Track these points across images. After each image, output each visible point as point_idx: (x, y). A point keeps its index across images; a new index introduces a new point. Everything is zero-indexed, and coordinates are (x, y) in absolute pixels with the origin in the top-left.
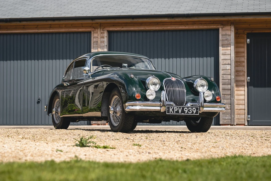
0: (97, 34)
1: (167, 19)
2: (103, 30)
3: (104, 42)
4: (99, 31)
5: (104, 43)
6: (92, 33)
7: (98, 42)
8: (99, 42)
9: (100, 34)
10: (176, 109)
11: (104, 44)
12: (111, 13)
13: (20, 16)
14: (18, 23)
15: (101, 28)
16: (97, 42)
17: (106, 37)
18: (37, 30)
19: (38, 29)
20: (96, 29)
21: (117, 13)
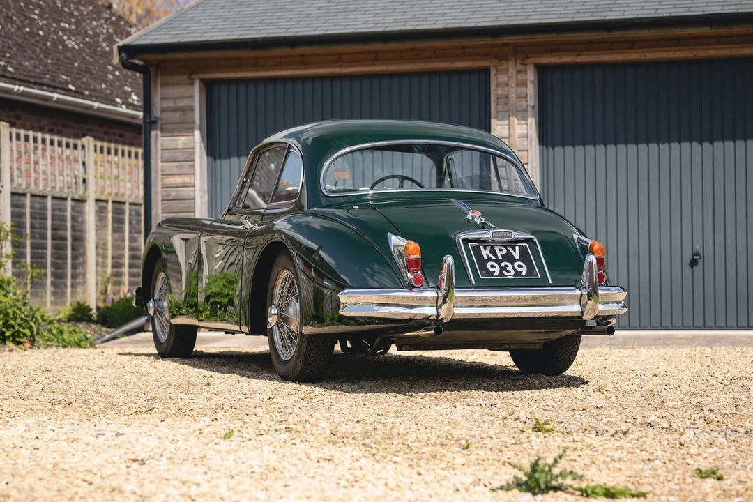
0: (505, 75)
1: (709, 29)
2: (522, 64)
3: (526, 97)
4: (512, 67)
5: (527, 101)
6: (493, 72)
7: (510, 97)
8: (512, 97)
9: (514, 75)
11: (525, 104)
12: (545, 16)
13: (290, 30)
14: (287, 51)
15: (516, 60)
16: (507, 97)
17: (532, 82)
18: (337, 67)
19: (341, 66)
20: (503, 62)
21: (562, 16)
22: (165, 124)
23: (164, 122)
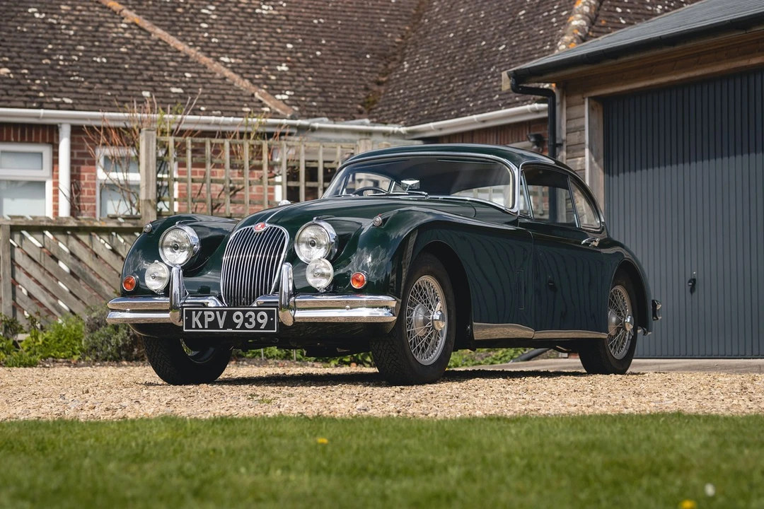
10: (210, 316)
22: (569, 146)
23: (568, 143)
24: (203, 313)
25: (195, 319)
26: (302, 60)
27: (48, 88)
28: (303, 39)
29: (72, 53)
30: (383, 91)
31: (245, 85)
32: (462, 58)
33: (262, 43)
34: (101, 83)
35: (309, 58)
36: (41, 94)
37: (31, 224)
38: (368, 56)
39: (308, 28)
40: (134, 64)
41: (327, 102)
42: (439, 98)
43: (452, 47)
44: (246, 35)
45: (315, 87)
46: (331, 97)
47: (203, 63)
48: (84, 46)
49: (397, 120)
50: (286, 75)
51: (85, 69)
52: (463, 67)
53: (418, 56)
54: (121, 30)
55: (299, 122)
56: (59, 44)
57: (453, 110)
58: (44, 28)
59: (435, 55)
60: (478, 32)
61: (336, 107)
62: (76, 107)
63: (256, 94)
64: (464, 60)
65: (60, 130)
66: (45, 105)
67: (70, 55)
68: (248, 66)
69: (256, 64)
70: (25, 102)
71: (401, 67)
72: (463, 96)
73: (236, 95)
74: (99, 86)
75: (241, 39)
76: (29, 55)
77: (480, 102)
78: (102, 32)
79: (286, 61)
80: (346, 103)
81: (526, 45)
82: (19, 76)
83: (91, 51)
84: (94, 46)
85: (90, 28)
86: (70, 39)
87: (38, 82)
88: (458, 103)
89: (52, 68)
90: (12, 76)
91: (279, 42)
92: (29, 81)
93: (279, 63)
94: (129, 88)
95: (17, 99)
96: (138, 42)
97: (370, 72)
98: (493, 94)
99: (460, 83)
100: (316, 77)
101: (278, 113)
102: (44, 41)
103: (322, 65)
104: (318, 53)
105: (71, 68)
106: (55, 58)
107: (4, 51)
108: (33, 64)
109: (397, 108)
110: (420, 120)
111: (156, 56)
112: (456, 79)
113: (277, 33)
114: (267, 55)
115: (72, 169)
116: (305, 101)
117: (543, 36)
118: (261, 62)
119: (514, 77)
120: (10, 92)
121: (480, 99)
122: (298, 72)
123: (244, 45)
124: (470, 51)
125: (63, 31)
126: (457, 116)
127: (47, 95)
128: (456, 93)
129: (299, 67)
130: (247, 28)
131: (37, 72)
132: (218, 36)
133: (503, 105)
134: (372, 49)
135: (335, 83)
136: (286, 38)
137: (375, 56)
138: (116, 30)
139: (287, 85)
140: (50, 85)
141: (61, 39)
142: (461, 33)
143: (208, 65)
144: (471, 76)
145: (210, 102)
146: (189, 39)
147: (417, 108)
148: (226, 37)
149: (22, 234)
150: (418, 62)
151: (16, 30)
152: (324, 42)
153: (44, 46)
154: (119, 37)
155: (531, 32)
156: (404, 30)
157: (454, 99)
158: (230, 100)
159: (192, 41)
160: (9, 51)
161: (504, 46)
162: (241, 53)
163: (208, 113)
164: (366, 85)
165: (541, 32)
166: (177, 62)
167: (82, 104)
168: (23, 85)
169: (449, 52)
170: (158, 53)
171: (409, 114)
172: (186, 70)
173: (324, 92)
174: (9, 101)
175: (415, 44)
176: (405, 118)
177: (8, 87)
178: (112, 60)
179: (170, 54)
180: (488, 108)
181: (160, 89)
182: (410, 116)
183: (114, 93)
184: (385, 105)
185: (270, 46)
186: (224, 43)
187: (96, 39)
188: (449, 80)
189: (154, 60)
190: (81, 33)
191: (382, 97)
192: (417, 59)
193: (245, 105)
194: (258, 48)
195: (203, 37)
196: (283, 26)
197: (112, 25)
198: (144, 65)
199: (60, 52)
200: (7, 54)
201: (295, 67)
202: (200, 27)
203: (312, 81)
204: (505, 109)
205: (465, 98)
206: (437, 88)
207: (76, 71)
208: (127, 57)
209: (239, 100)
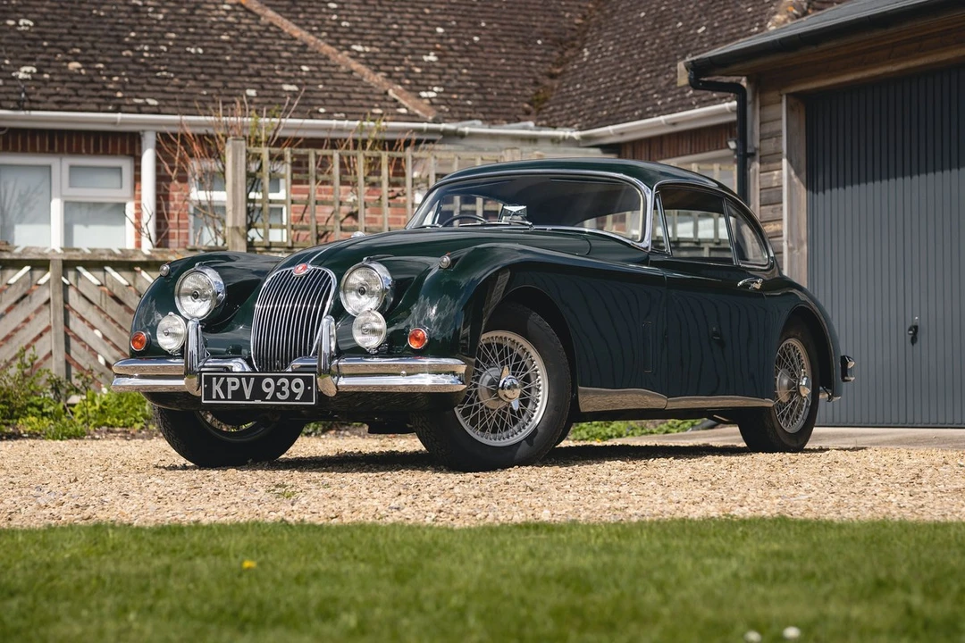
10: (234, 384)
22: (764, 155)
23: (762, 152)
24: (225, 380)
25: (216, 388)
26: (456, 48)
27: (128, 87)
28: (458, 22)
29: (160, 42)
30: (556, 86)
31: (376, 80)
32: (652, 44)
33: (405, 27)
34: (195, 79)
35: (465, 46)
36: (119, 95)
37: (88, 259)
38: (539, 42)
39: (464, 7)
40: (238, 55)
41: (486, 100)
42: (621, 94)
43: (642, 30)
44: (385, 17)
45: (471, 81)
46: (491, 94)
47: (325, 53)
48: (176, 33)
49: (571, 122)
50: (434, 67)
51: (176, 62)
52: (653, 55)
53: (601, 41)
54: (223, 13)
55: (443, 126)
56: (145, 31)
57: (637, 109)
58: (126, 12)
59: (622, 39)
60: (674, 10)
61: (497, 107)
62: (163, 110)
63: (391, 92)
64: (655, 46)
65: (143, 139)
66: (124, 108)
67: (158, 45)
68: (387, 56)
69: (397, 53)
70: (99, 104)
71: (580, 56)
72: (650, 92)
73: (364, 93)
74: (192, 83)
75: (379, 22)
76: (106, 46)
77: (670, 99)
78: (199, 15)
79: (435, 50)
80: (510, 101)
81: (729, 26)
82: (92, 72)
83: (183, 40)
84: (188, 33)
85: (184, 11)
86: (158, 25)
87: (116, 79)
88: (644, 101)
89: (134, 61)
90: (83, 71)
91: (427, 25)
92: (104, 78)
93: (426, 52)
94: (230, 85)
95: (89, 100)
96: (244, 27)
97: (541, 62)
98: (686, 90)
99: (648, 75)
100: (472, 69)
101: (417, 115)
102: (125, 28)
103: (480, 54)
104: (476, 39)
105: (158, 61)
106: (138, 48)
107: (75, 41)
108: (111, 56)
109: (571, 108)
110: (597, 123)
111: (266, 44)
112: (644, 70)
113: (424, 14)
114: (412, 42)
115: (158, 187)
116: (457, 99)
117: (751, 15)
118: (404, 51)
119: (692, 69)
120: (80, 92)
121: (670, 96)
122: (449, 63)
123: (383, 30)
124: (663, 34)
125: (150, 15)
126: (641, 117)
127: (127, 95)
128: (642, 88)
129: (452, 56)
130: (387, 9)
131: (115, 66)
132: (350, 18)
133: (697, 104)
134: (544, 33)
135: (496, 77)
136: (435, 20)
137: (549, 41)
138: (216, 13)
139: (435, 80)
140: (131, 83)
141: (147, 25)
142: (654, 11)
143: (331, 56)
144: (662, 66)
145: (331, 102)
146: (313, 22)
147: (595, 107)
148: (359, 19)
149: (77, 271)
150: (600, 48)
151: (91, 14)
152: (483, 24)
153: (125, 34)
154: (220, 22)
155: (737, 10)
156: (587, 8)
157: (639, 95)
158: (357, 99)
159: (316, 25)
160: (81, 41)
161: (703, 28)
162: (378, 40)
163: (328, 116)
164: (535, 78)
165: (750, 10)
166: (292, 52)
167: (170, 106)
168: (97, 83)
169: (638, 35)
170: (269, 41)
171: (584, 115)
172: (302, 62)
173: (482, 87)
174: (79, 103)
175: (599, 26)
176: (580, 120)
177: (78, 85)
178: (210, 51)
179: (283, 42)
180: (678, 106)
181: (269, 87)
182: (586, 117)
183: (210, 91)
184: (558, 104)
185: (415, 31)
186: (357, 27)
187: (190, 24)
188: (635, 72)
189: (264, 50)
190: (173, 17)
191: (554, 93)
192: (600, 45)
193: (376, 105)
194: (400, 32)
195: (331, 20)
196: (433, 6)
197: (212, 7)
198: (251, 56)
199: (145, 41)
200: (78, 44)
201: (446, 56)
202: (328, 8)
203: (467, 75)
204: (700, 107)
205: (653, 94)
206: (621, 81)
207: (163, 65)
208: (228, 46)
209: (368, 99)
